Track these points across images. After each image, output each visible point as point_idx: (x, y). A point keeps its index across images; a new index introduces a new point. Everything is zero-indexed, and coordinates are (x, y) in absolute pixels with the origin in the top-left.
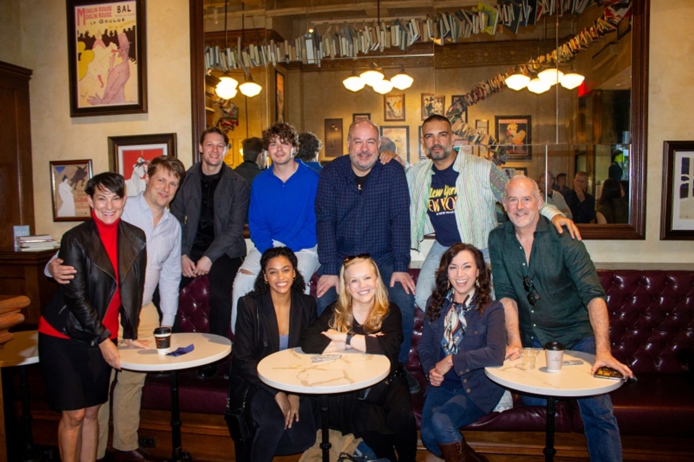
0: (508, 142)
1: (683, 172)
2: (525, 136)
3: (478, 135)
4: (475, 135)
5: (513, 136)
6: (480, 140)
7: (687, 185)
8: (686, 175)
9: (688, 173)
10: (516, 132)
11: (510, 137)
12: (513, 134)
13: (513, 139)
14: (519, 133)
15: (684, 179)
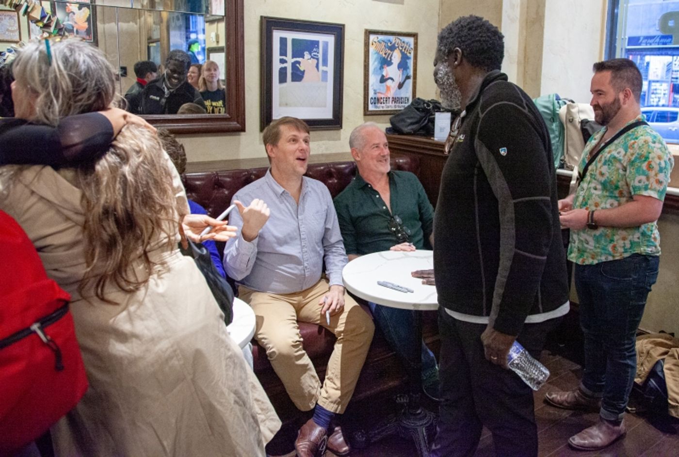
0: (68, 20)
1: (281, 54)
2: (90, 15)
3: (25, 4)
4: (22, 3)
5: (74, 14)
6: (29, 10)
7: (285, 68)
8: (284, 57)
9: (286, 55)
10: (77, 9)
11: (71, 14)
12: (74, 11)
13: (75, 17)
14: (81, 11)
15: (283, 61)
